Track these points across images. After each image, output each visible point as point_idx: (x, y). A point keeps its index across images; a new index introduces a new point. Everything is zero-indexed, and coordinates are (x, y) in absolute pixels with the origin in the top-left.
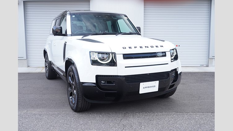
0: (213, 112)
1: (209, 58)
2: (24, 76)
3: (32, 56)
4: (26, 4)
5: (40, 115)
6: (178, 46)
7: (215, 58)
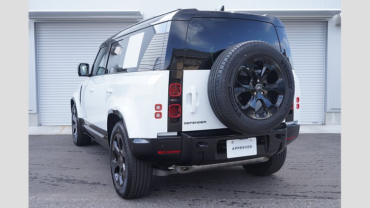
1: (325, 111)
2: (33, 140)
3: (47, 111)
4: (39, 27)
5: (57, 203)
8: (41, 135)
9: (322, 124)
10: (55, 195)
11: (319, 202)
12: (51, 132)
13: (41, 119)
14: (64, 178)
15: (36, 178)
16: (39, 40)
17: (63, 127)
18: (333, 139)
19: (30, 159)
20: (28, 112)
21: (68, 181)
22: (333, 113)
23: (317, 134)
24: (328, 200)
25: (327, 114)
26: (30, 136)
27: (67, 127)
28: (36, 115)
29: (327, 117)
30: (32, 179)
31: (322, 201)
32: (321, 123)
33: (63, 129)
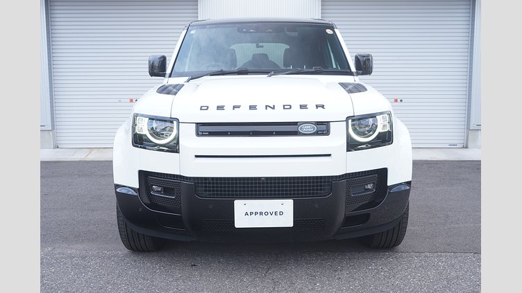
0: (478, 252)
1: (468, 128)
2: (47, 168)
5: (83, 258)
6: (399, 100)
7: (482, 127)
8: (59, 162)
10: (80, 246)
11: (456, 257)
12: (72, 157)
13: (58, 138)
17: (89, 150)
19: (44, 196)
20: (40, 128)
23: (455, 161)
24: (468, 254)
25: (470, 132)
26: (42, 163)
27: (96, 150)
28: (51, 133)
29: (470, 137)
31: (460, 257)
32: (462, 146)
33: (91, 152)
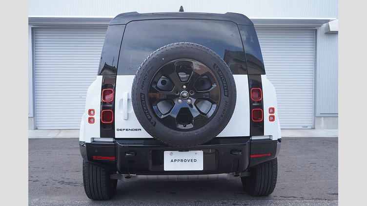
8: (38, 139)
9: (312, 129)
10: (58, 198)
11: (316, 203)
12: (48, 135)
13: (37, 123)
14: (66, 181)
15: (37, 181)
16: (36, 45)
17: (59, 131)
18: (323, 143)
19: (30, 162)
20: (28, 116)
21: (69, 183)
22: (322, 118)
23: (307, 138)
24: (324, 201)
25: (316, 118)
26: (29, 139)
27: (64, 131)
29: (316, 122)
30: (33, 182)
31: (319, 202)
32: (311, 127)
33: (60, 133)
